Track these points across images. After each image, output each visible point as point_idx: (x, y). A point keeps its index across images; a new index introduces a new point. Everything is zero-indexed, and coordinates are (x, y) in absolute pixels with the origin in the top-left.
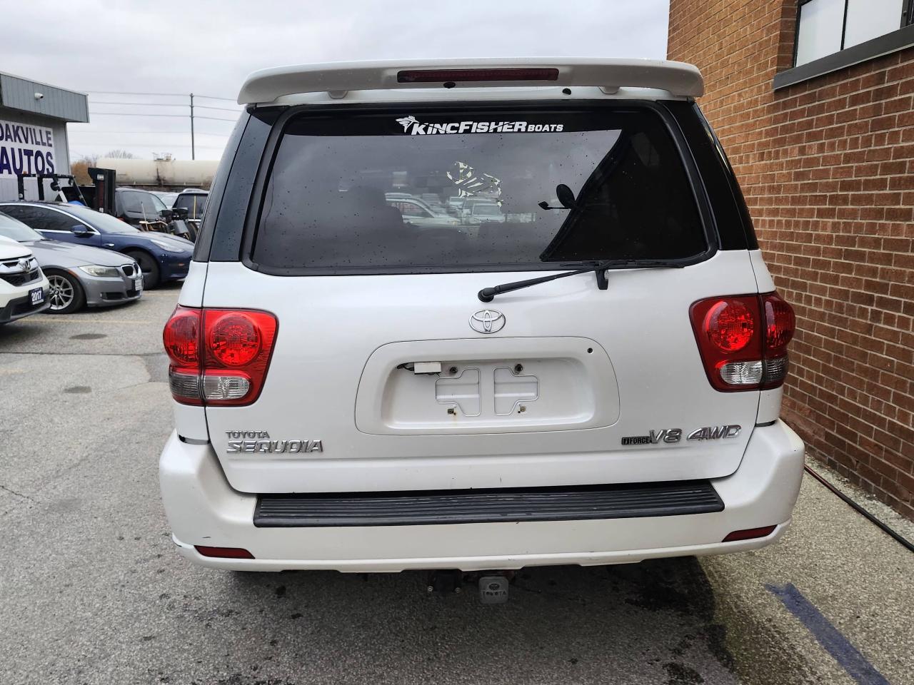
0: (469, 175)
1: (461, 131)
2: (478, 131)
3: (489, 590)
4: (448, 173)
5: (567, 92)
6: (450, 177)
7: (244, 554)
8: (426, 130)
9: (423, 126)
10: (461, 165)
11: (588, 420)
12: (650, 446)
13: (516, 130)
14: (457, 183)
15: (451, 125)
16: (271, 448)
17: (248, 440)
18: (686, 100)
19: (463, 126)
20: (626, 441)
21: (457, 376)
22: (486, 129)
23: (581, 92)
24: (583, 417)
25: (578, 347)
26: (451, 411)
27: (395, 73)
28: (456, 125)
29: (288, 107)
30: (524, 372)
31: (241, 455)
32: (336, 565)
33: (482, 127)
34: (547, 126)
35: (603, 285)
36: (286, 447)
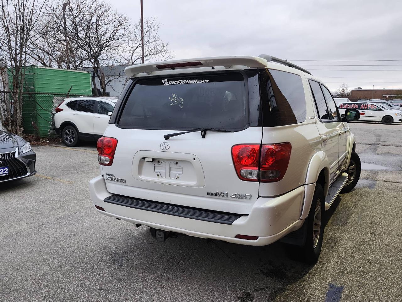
0: (175, 98)
1: (178, 83)
2: (183, 83)
3: (158, 236)
4: (170, 97)
5: (213, 68)
6: (170, 99)
7: (103, 209)
8: (168, 83)
10: (174, 95)
11: (195, 184)
12: (217, 197)
13: (193, 82)
14: (171, 100)
15: (175, 81)
16: (115, 180)
17: (110, 177)
18: (257, 69)
19: (179, 82)
20: (208, 194)
21: (160, 163)
22: (185, 82)
23: (218, 68)
24: (193, 183)
25: (190, 158)
26: (158, 175)
27: (155, 66)
28: (177, 81)
29: (137, 78)
30: (178, 165)
31: (109, 181)
33: (183, 82)
34: (203, 81)
35: (204, 137)
36: (118, 179)
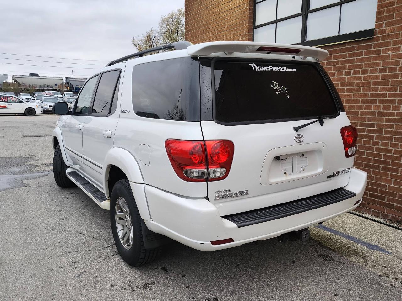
1: (270, 70)
3: (305, 236)
4: (271, 85)
5: (294, 57)
7: (231, 240)
8: (260, 69)
9: (258, 67)
11: (320, 171)
12: (333, 178)
13: (284, 70)
15: (266, 67)
16: (231, 196)
17: (223, 194)
19: (270, 68)
21: (287, 160)
26: (285, 173)
28: (268, 67)
29: (213, 57)
30: (304, 156)
31: (220, 201)
32: (259, 239)
33: (275, 68)
34: (292, 69)
35: (322, 123)
36: (236, 194)
